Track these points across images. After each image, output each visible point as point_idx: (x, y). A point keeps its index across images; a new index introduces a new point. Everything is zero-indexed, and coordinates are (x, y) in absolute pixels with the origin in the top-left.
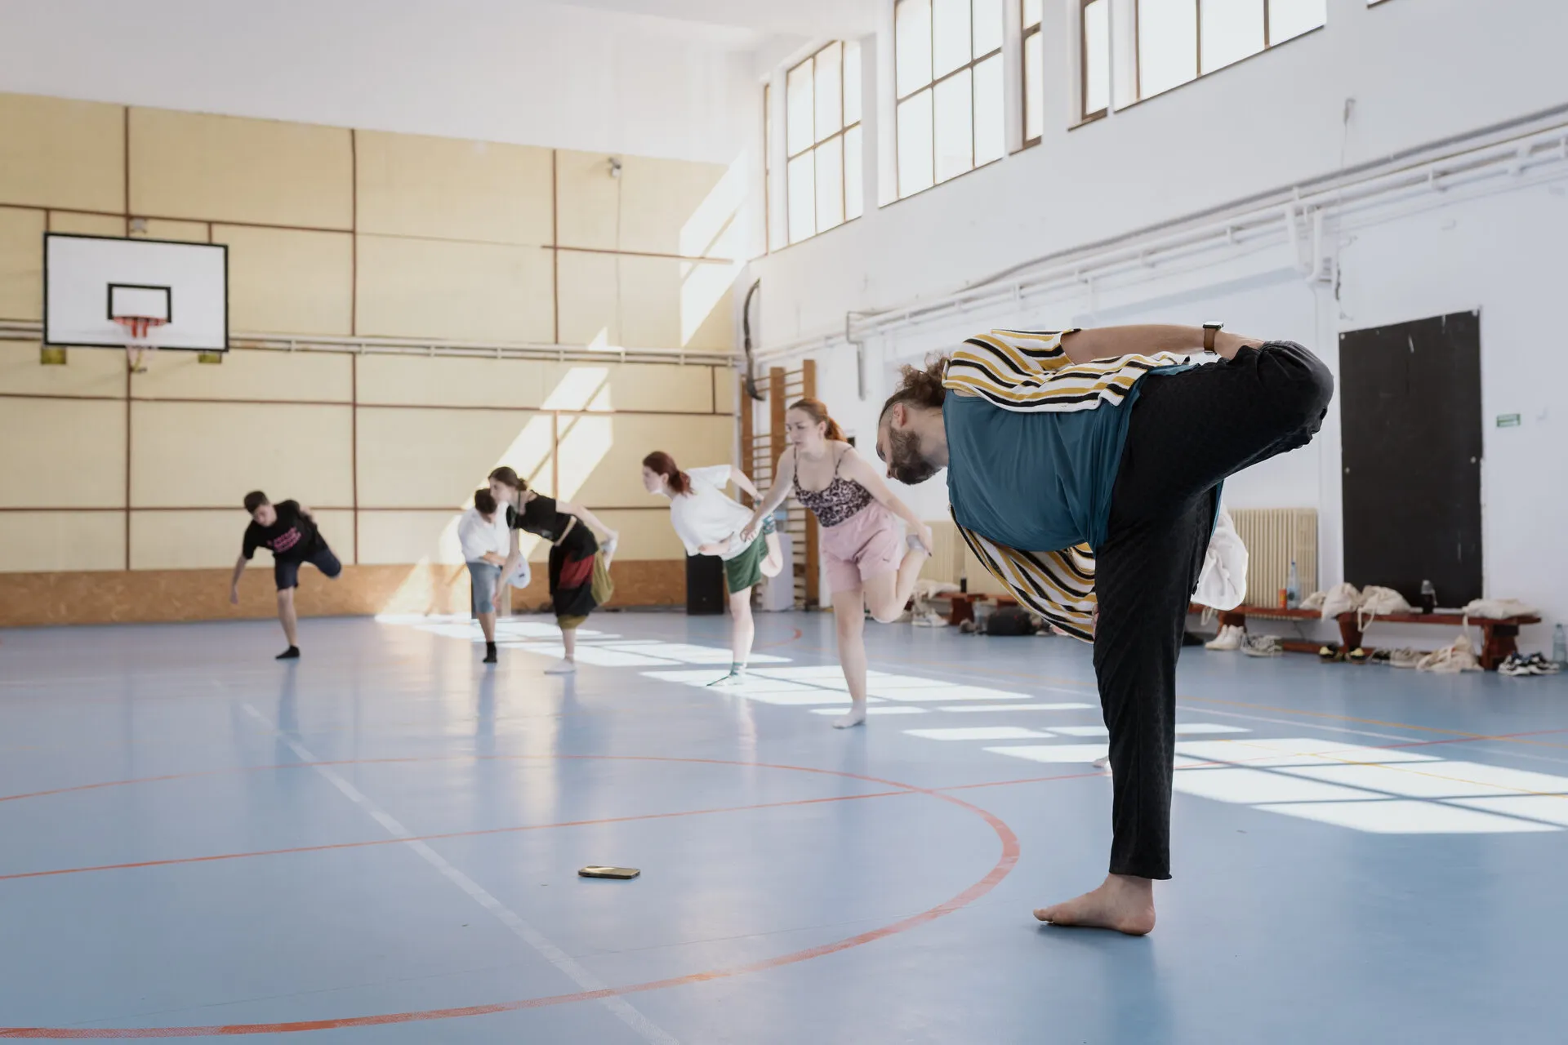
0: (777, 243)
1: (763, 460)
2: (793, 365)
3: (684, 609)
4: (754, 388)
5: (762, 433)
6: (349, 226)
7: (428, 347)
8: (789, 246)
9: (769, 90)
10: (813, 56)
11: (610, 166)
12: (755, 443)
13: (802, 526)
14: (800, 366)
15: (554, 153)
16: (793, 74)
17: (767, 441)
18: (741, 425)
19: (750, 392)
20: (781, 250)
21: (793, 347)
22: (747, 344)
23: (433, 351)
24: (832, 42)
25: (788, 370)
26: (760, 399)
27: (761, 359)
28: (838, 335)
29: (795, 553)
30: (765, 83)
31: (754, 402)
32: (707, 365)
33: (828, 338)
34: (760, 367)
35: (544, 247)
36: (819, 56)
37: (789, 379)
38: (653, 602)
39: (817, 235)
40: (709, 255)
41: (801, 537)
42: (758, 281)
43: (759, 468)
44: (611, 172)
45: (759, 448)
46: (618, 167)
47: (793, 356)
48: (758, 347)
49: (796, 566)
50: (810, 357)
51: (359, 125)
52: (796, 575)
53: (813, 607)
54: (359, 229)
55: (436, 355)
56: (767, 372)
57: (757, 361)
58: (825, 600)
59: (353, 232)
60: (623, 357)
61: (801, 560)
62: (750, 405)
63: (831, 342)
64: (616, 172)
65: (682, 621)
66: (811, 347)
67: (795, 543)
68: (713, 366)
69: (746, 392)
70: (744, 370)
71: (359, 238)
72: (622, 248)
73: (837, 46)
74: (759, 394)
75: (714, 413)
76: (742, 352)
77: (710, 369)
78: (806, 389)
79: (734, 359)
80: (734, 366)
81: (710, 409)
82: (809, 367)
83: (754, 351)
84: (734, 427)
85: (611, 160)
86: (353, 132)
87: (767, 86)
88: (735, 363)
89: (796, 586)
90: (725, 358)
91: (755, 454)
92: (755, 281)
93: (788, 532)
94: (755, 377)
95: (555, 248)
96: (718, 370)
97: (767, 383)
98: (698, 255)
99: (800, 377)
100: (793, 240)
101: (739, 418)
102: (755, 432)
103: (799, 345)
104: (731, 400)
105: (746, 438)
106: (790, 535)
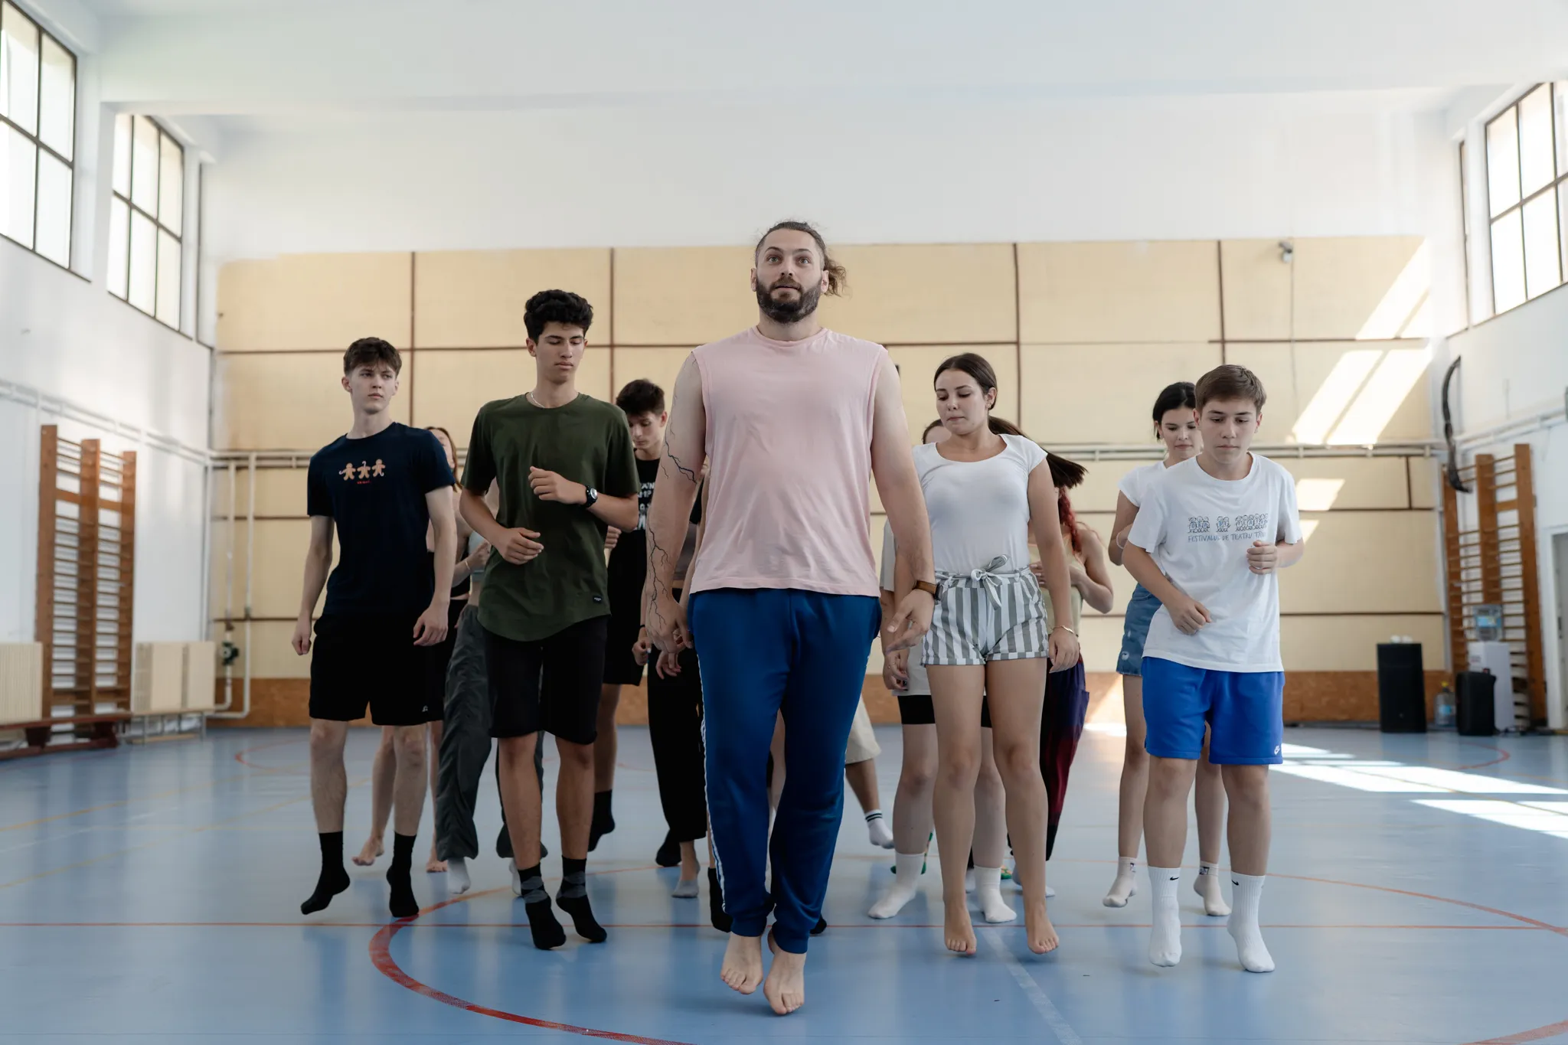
0: (1481, 313)
1: (1471, 560)
2: (1503, 451)
3: (1378, 726)
4: (1457, 478)
5: (1470, 529)
6: (1014, 339)
7: (1093, 452)
8: (1495, 317)
9: (1465, 147)
10: (1516, 104)
11: (1281, 250)
12: (1462, 541)
13: (1521, 634)
14: (1511, 452)
15: (1219, 243)
16: (1493, 127)
17: (1475, 538)
18: (1444, 520)
19: (1453, 483)
20: (1485, 322)
21: (1501, 431)
22: (1448, 430)
23: (1098, 456)
24: (1538, 85)
25: (1498, 457)
26: (1466, 490)
27: (1465, 446)
28: (1556, 414)
29: (1514, 665)
30: (1460, 140)
31: (1459, 494)
32: (1400, 456)
33: (1545, 418)
34: (1464, 454)
35: (1211, 342)
36: (1524, 103)
37: (1500, 467)
38: (1344, 717)
39: (1529, 302)
40: (1404, 336)
41: (1521, 647)
42: (1459, 359)
43: (1467, 568)
44: (1281, 257)
45: (1466, 546)
46: (1290, 251)
47: (1504, 440)
48: (1461, 432)
49: (1515, 680)
50: (1522, 440)
51: (1020, 238)
52: (1516, 690)
53: (1540, 729)
54: (1022, 340)
55: (1101, 460)
56: (1472, 461)
57: (1461, 448)
58: (1555, 720)
59: (1017, 343)
60: (1302, 453)
61: (1519, 673)
62: (1455, 498)
63: (1548, 422)
64: (1287, 257)
65: (1377, 739)
66: (1525, 429)
67: (1513, 653)
68: (1408, 456)
69: (1448, 484)
70: (1445, 459)
71: (1023, 348)
72: (1297, 336)
73: (1545, 90)
74: (1464, 485)
75: (1410, 508)
76: (1443, 440)
77: (1403, 460)
78: (1518, 477)
79: (1432, 447)
80: (1432, 455)
81: (1405, 505)
82: (1523, 453)
83: (1457, 438)
84: (1434, 525)
85: (1281, 245)
86: (1015, 246)
87: (1462, 144)
88: (1434, 452)
89: (1517, 704)
90: (1422, 447)
91: (1462, 552)
92: (1454, 358)
93: (1504, 640)
94: (1459, 466)
95: (1223, 342)
96: (1412, 460)
97: (1473, 473)
98: (1392, 336)
99: (1511, 464)
100: (1499, 311)
101: (1441, 513)
102: (1461, 528)
103: (1510, 428)
104: (1430, 492)
105: (1451, 536)
106: (1505, 644)
